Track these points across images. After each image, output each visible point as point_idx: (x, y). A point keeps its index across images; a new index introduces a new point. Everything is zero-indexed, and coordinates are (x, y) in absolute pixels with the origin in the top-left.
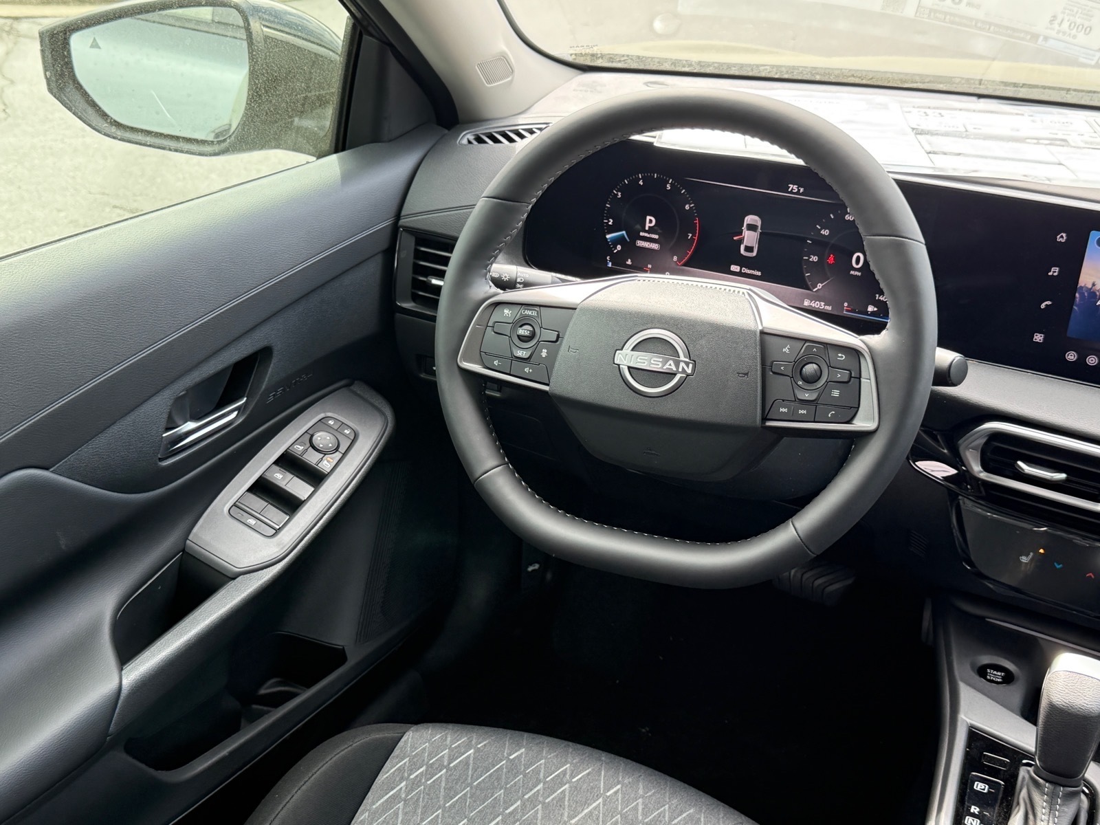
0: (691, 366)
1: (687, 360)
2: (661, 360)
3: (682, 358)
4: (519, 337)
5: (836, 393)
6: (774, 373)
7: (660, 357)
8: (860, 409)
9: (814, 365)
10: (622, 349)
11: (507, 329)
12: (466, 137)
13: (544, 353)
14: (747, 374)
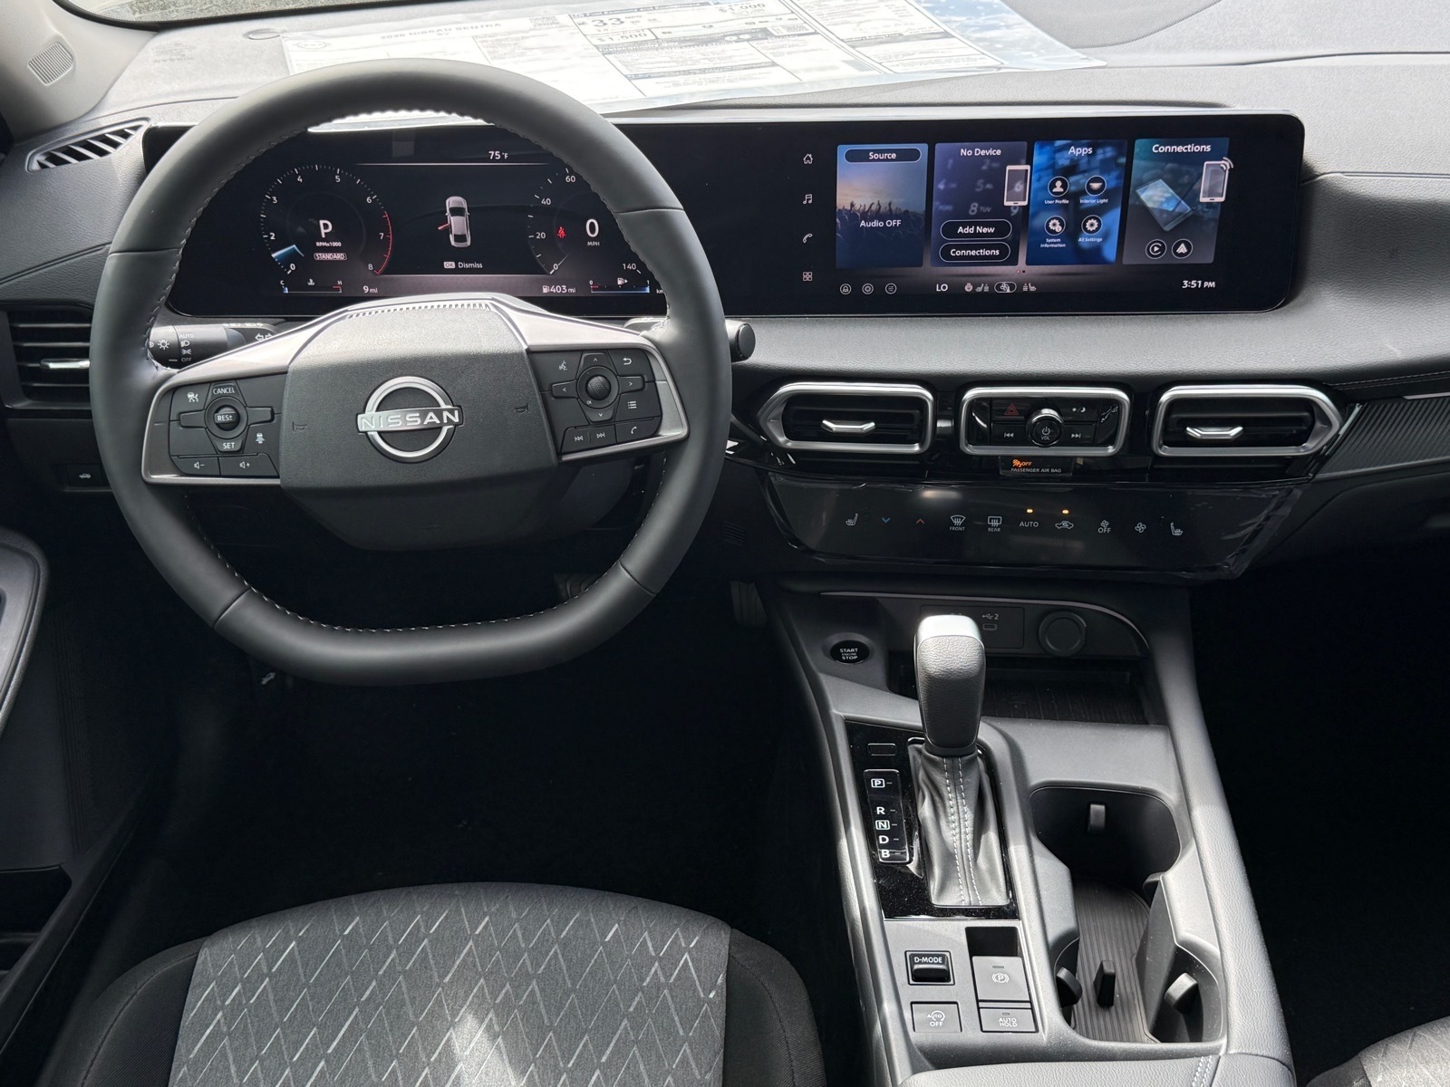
0: (456, 412)
1: (450, 407)
2: (418, 415)
3: (443, 406)
4: (218, 425)
5: (633, 405)
6: (556, 397)
7: (416, 412)
8: (664, 416)
9: (600, 378)
10: (364, 412)
11: (199, 419)
12: (35, 161)
13: (260, 438)
14: (526, 407)
